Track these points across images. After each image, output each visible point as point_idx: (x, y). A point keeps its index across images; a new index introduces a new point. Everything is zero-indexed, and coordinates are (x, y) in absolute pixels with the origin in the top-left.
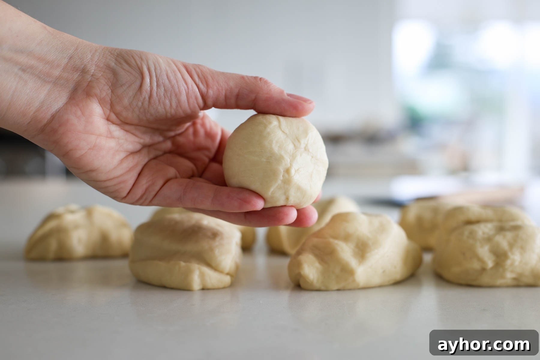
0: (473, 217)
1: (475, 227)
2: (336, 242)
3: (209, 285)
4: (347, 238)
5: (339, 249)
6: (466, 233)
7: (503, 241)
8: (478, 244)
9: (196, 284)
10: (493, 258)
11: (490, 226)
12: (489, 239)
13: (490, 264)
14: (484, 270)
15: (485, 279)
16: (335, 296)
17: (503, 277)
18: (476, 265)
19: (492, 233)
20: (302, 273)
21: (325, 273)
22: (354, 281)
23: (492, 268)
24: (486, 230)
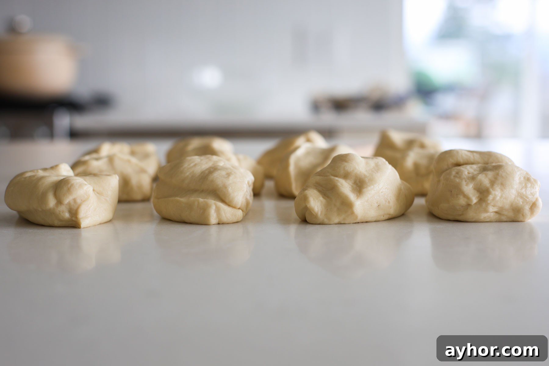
0: (461, 161)
1: (461, 168)
2: (336, 178)
3: (225, 219)
4: (346, 176)
5: (339, 184)
6: (454, 173)
7: (485, 179)
8: (464, 183)
9: (213, 219)
10: (477, 195)
11: (475, 166)
12: (473, 178)
13: (474, 200)
14: (469, 205)
15: (471, 214)
16: (336, 229)
17: (486, 211)
18: (462, 201)
19: (476, 173)
20: (308, 206)
21: (328, 207)
22: (353, 213)
23: (476, 204)
24: (471, 171)
